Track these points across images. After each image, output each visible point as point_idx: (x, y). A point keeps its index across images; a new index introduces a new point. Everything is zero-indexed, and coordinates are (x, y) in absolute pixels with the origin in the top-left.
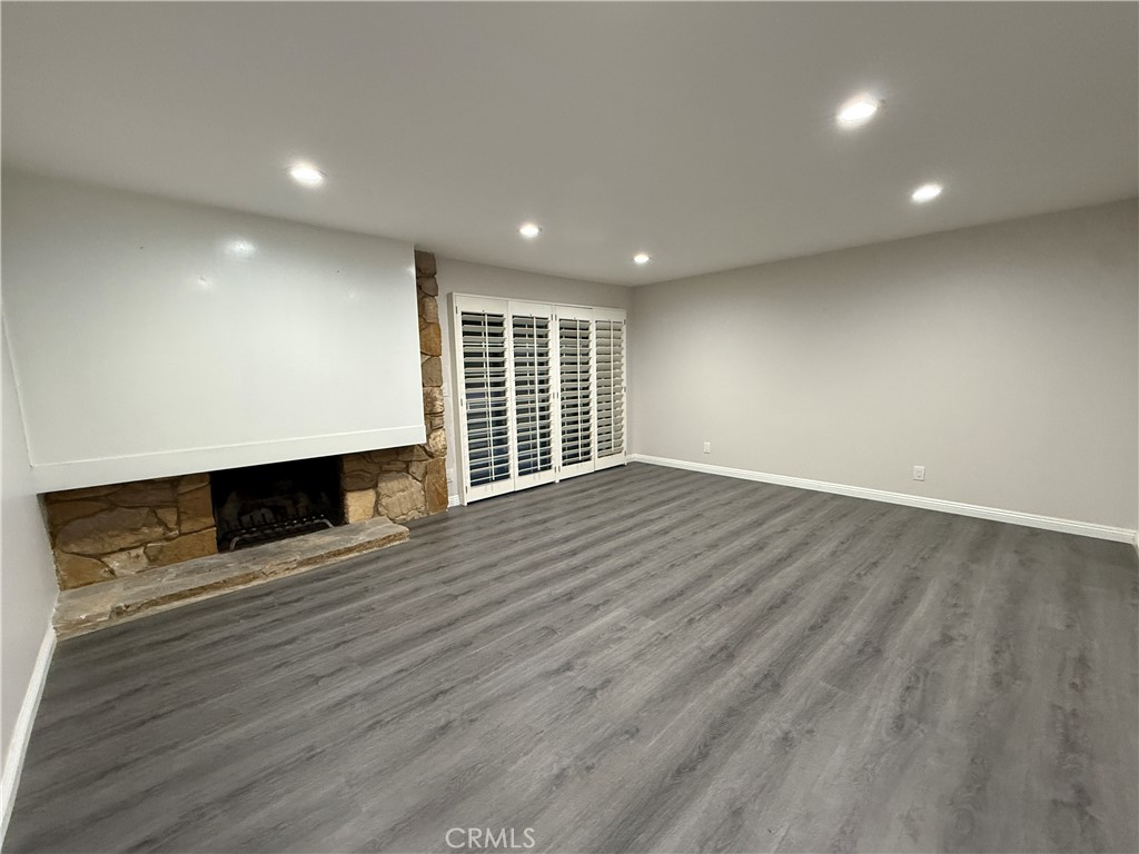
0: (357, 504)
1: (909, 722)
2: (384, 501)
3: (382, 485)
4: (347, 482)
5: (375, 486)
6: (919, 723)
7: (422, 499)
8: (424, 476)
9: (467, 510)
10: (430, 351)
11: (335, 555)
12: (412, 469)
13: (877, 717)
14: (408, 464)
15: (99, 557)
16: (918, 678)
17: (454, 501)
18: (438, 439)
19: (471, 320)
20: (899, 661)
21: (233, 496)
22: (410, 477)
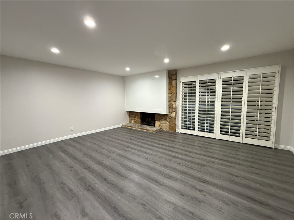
0: (157, 123)
1: (62, 185)
2: (161, 125)
3: (161, 121)
4: (156, 119)
5: (160, 121)
6: (61, 187)
7: (169, 127)
8: (170, 122)
9: (179, 134)
10: (173, 93)
11: (143, 129)
12: (167, 120)
13: (67, 181)
14: (166, 118)
15: (132, 120)
16: (72, 194)
17: (178, 131)
18: (173, 114)
19: (185, 84)
20: (81, 193)
21: (150, 117)
22: (166, 121)
